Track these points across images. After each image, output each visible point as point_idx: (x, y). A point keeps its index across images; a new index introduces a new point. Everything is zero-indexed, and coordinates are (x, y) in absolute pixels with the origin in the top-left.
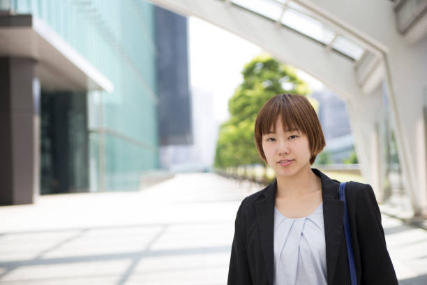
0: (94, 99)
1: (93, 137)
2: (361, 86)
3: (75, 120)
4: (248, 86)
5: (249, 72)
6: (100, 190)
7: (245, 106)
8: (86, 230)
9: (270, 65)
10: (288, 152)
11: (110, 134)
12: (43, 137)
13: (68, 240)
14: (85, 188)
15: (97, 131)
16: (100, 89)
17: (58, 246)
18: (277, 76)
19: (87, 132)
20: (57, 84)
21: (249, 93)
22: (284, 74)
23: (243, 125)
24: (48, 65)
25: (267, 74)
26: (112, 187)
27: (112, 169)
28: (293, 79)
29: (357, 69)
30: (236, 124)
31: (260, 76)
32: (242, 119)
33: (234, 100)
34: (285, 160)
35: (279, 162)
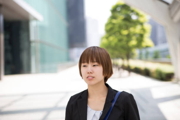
0: (33, 25)
1: (33, 45)
2: (172, 18)
3: (23, 35)
4: (113, 17)
5: (114, 10)
6: (37, 72)
7: (111, 29)
8: (25, 95)
9: (125, 7)
10: (92, 72)
11: (42, 43)
12: (5, 44)
13: (15, 101)
14: (28, 71)
15: (34, 42)
16: (35, 19)
17: (9, 105)
18: (129, 13)
19: (29, 42)
20: (12, 17)
21: (114, 21)
22: (132, 11)
23: (111, 38)
24: (7, 7)
25: (124, 11)
26: (43, 71)
27: (43, 61)
28: (137, 14)
29: (170, 9)
30: (107, 38)
31: (119, 12)
32: (110, 35)
33: (107, 25)
34: (90, 76)
35: (87, 78)
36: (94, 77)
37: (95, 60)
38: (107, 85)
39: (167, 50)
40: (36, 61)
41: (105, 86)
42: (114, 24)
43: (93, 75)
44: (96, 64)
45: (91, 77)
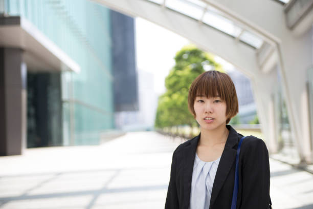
0: (66, 78)
2: (261, 67)
3: (52, 94)
4: (179, 68)
5: (179, 58)
7: (176, 83)
8: (59, 174)
9: (195, 53)
10: (212, 112)
11: (78, 103)
12: (29, 106)
13: (47, 181)
14: (60, 143)
15: (67, 102)
16: (70, 70)
17: (39, 186)
18: (199, 60)
19: (61, 102)
20: (38, 66)
21: (180, 73)
22: (205, 59)
23: (176, 96)
24: (32, 53)
25: (193, 59)
26: (80, 142)
27: (80, 129)
28: (211, 63)
29: (258, 55)
30: (170, 96)
31: (187, 60)
32: (174, 92)
33: (169, 78)
34: (209, 117)
35: (205, 119)
36: (213, 119)
37: (217, 94)
38: (229, 127)
39: (254, 113)
40: (69, 128)
41: (227, 129)
42: (179, 77)
43: (213, 116)
44: (218, 99)
45: (210, 119)
